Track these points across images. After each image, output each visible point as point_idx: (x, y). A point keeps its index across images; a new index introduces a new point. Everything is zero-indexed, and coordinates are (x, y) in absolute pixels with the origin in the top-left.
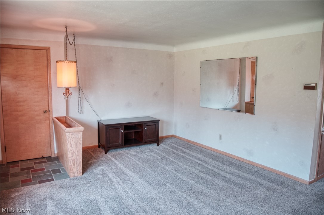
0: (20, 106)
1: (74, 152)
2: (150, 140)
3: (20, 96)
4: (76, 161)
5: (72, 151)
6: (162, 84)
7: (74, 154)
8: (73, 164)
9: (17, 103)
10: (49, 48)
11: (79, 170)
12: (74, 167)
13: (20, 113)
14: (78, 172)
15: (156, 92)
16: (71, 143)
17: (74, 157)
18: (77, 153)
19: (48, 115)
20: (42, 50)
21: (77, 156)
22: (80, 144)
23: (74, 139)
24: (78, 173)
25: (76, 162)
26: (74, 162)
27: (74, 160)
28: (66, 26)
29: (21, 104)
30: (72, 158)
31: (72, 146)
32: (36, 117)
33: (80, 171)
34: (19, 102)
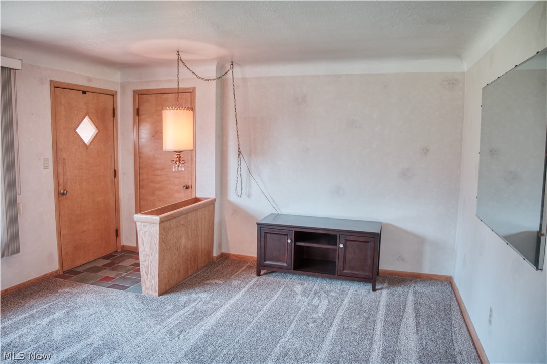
0: (158, 175)
1: (146, 254)
2: (352, 274)
3: (158, 161)
4: (149, 269)
5: (145, 253)
6: (425, 151)
7: (147, 258)
8: (145, 273)
9: (154, 170)
10: (194, 89)
11: (154, 287)
12: (147, 279)
13: (157, 186)
14: (153, 289)
15: (408, 170)
16: (142, 239)
17: (147, 262)
18: (151, 257)
19: (190, 194)
20: (185, 94)
21: (151, 262)
22: (155, 244)
23: (147, 233)
24: (151, 289)
25: (149, 272)
26: (146, 270)
27: (148, 267)
28: (178, 52)
29: (159, 172)
30: (144, 263)
31: (145, 244)
32: (175, 194)
33: (155, 289)
34: (157, 169)
